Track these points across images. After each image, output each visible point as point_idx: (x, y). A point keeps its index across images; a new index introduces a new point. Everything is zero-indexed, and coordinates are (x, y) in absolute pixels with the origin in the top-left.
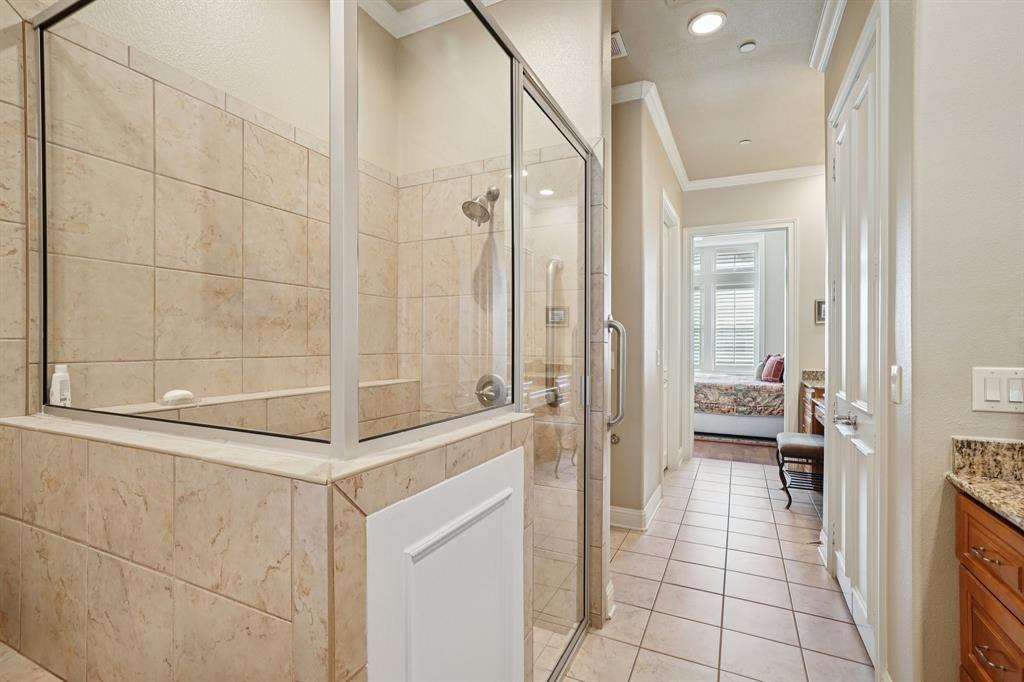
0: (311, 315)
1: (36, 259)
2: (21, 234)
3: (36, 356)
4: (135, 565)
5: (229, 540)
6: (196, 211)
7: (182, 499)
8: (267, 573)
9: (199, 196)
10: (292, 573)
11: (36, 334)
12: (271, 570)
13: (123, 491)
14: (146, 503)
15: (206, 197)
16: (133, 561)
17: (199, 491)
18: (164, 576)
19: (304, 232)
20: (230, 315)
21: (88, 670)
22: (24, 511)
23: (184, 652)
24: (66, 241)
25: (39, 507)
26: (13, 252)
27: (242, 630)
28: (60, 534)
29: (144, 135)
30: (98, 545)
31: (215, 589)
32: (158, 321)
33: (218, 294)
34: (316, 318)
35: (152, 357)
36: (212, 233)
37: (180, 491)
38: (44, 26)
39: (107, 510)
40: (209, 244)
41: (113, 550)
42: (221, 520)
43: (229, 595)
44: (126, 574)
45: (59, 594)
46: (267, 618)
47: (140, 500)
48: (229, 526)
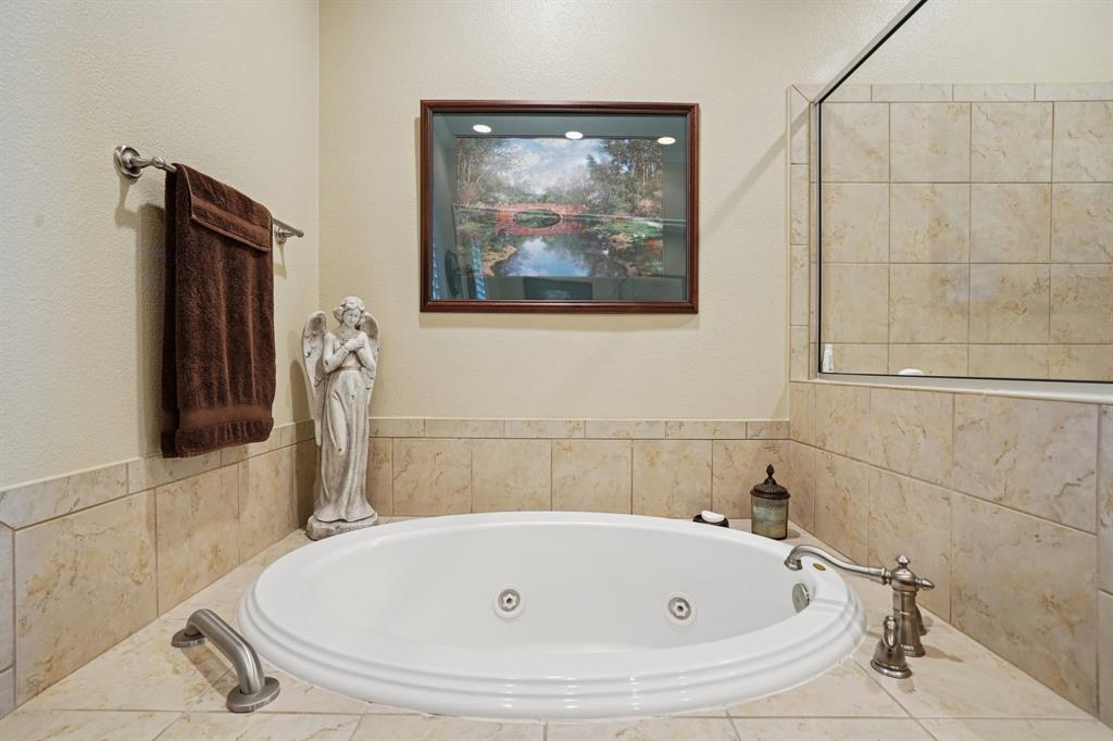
0: (1056, 296)
1: (815, 268)
2: (806, 252)
3: (814, 338)
4: (913, 480)
5: (1015, 460)
6: (924, 207)
7: (961, 428)
8: (1063, 489)
9: (927, 192)
10: (1097, 490)
11: (814, 322)
12: (1068, 488)
13: (901, 422)
14: (924, 431)
15: (934, 192)
16: (911, 477)
17: (981, 420)
18: (941, 488)
19: (1045, 201)
20: (956, 302)
21: (870, 554)
22: (817, 441)
23: (962, 549)
24: (832, 252)
25: (829, 438)
26: (802, 266)
27: (1030, 537)
28: (845, 456)
29: (882, 154)
30: (878, 463)
31: (998, 501)
32: (891, 309)
33: (944, 282)
34: (1063, 299)
35: (886, 341)
36: (939, 224)
37: (959, 421)
38: (821, 102)
39: (886, 438)
40: (936, 235)
41: (892, 468)
42: (1006, 443)
43: (1014, 506)
44: (905, 487)
45: (844, 499)
46: (1061, 530)
47: (919, 430)
48: (1015, 448)
